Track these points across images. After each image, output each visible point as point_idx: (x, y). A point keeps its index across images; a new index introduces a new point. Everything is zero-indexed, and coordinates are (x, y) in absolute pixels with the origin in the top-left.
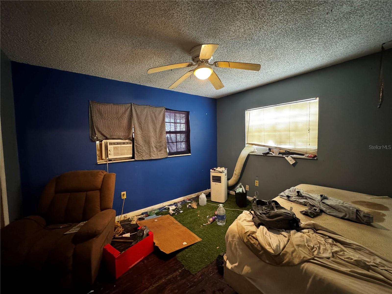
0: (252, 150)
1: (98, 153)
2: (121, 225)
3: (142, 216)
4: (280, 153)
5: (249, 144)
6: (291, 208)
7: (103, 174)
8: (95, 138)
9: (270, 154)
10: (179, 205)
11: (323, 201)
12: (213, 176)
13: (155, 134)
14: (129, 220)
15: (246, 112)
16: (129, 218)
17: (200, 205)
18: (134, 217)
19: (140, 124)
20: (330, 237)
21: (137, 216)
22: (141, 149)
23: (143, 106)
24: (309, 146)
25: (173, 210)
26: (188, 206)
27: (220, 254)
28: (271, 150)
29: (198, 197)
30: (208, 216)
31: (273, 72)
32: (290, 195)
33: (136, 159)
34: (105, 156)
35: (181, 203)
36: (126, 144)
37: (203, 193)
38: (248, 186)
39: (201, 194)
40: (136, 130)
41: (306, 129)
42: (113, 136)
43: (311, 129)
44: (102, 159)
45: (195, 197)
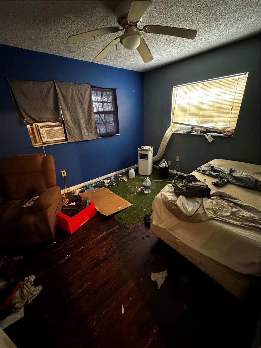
0: (176, 129)
1: (31, 137)
2: (66, 197)
3: (82, 189)
4: (201, 132)
5: (174, 123)
6: (205, 180)
7: (42, 157)
8: (25, 121)
9: (192, 133)
10: (112, 179)
11: (231, 174)
12: (140, 154)
13: (84, 115)
14: (72, 193)
15: (173, 89)
16: (72, 191)
17: (130, 178)
18: (76, 190)
19: (67, 105)
20: (231, 202)
21: (78, 189)
22: (72, 131)
23: (67, 84)
24: (229, 125)
25: (108, 183)
26: (120, 179)
27: (147, 214)
28: (194, 128)
29: (128, 171)
30: (137, 187)
31: (208, 39)
32: (206, 169)
33: (69, 141)
34: (39, 139)
35: (113, 177)
36: (57, 127)
37: (132, 169)
38: (170, 161)
39: (130, 169)
40: (64, 111)
41: (229, 108)
42: (42, 119)
43: (234, 107)
44: (37, 143)
45: (125, 171)
